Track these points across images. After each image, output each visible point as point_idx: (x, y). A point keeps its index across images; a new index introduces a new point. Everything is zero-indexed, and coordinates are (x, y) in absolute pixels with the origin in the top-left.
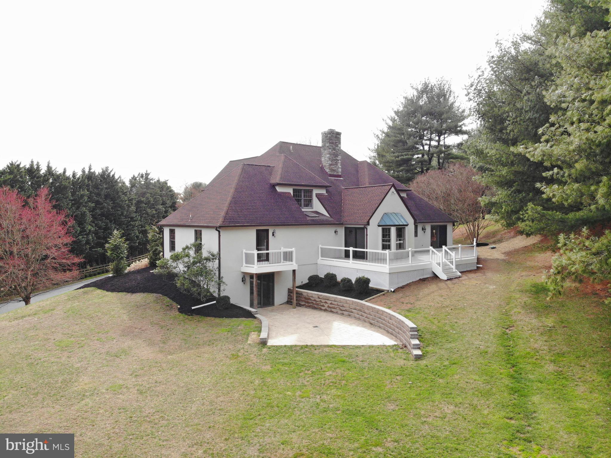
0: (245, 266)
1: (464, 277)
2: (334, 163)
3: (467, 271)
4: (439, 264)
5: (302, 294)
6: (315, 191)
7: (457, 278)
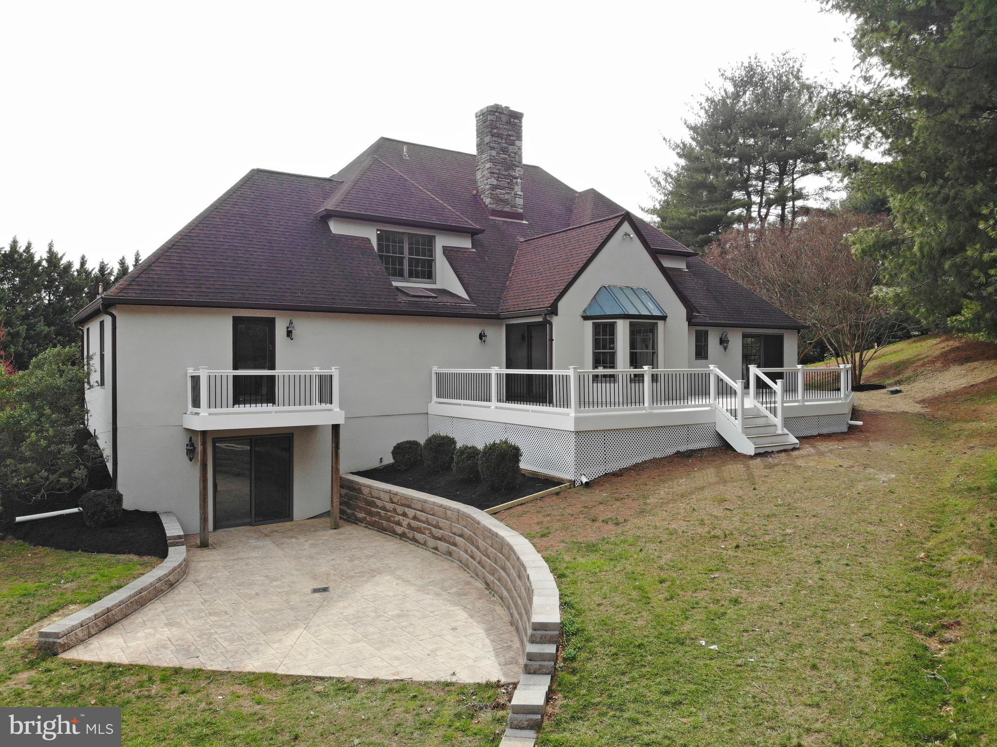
0: (192, 413)
1: (808, 449)
2: (504, 183)
3: (820, 435)
4: (734, 413)
5: (359, 491)
6: (441, 242)
7: (785, 451)
